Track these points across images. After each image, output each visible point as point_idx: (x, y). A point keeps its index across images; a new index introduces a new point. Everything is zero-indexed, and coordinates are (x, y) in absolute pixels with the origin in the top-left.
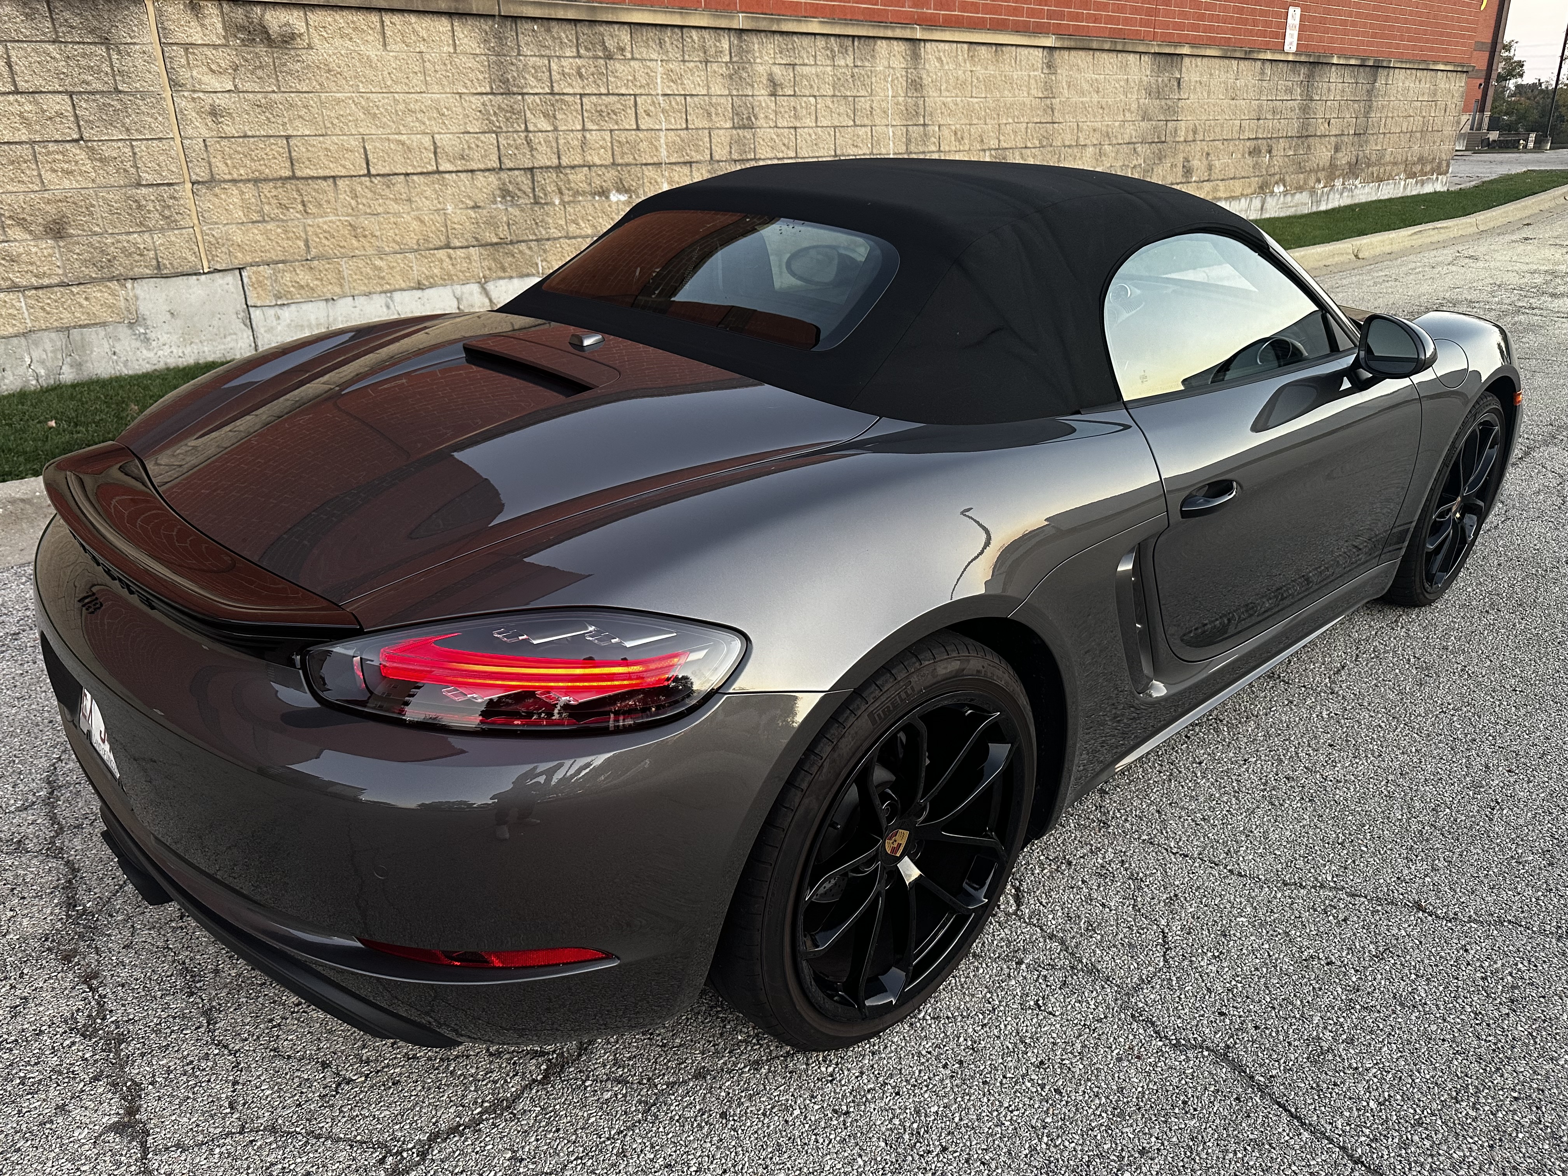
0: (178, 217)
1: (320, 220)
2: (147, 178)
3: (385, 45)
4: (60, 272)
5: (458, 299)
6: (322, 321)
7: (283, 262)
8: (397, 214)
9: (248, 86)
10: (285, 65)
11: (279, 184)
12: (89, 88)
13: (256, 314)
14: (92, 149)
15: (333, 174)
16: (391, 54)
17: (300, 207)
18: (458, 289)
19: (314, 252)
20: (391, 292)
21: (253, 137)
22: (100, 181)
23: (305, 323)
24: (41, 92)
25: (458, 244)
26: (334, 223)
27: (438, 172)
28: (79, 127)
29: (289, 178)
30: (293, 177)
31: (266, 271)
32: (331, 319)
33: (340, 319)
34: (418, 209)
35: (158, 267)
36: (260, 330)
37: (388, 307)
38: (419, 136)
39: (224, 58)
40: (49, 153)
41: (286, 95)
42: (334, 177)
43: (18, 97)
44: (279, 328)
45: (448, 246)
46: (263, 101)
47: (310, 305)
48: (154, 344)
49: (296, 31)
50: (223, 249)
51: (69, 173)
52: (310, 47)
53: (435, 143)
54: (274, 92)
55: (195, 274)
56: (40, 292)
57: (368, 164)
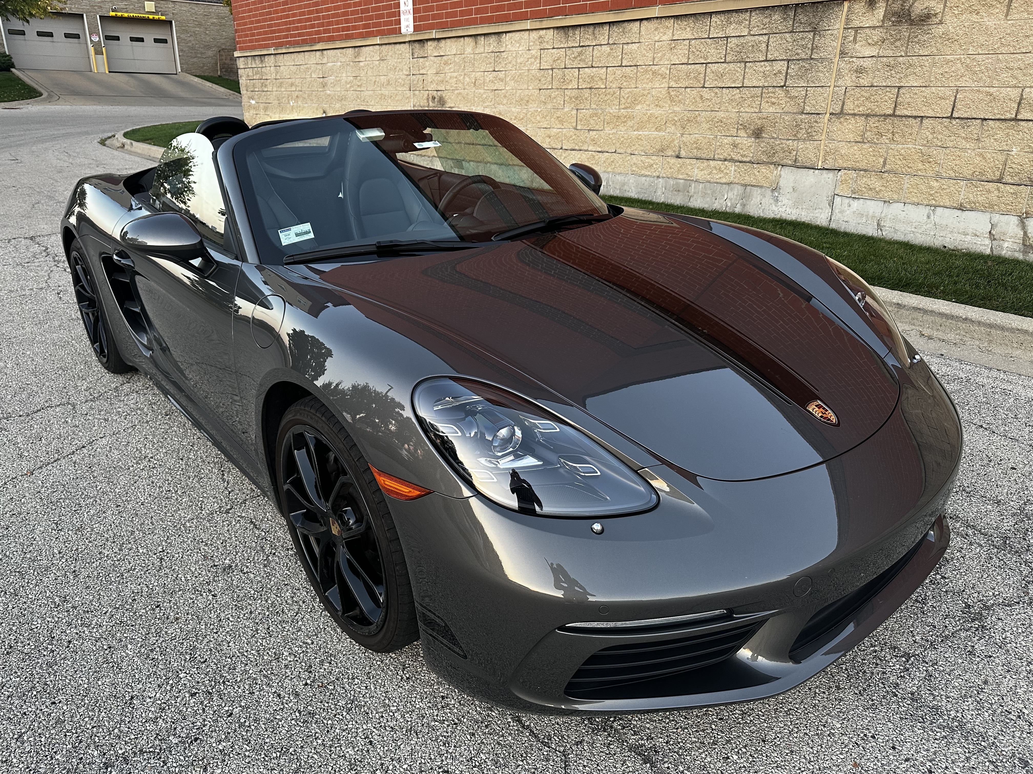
0: (814, 134)
1: (901, 146)
2: (808, 109)
3: (1007, 15)
4: (751, 155)
5: (992, 225)
6: (876, 215)
7: (865, 170)
8: (964, 150)
9: (886, 53)
10: (917, 37)
11: (882, 119)
12: (798, 57)
13: (838, 200)
14: (788, 91)
15: (923, 115)
16: (1009, 22)
17: (890, 136)
18: (996, 218)
19: (888, 167)
20: (935, 207)
21: (877, 86)
22: (786, 109)
23: (865, 214)
24: (776, 60)
25: (1011, 181)
26: (910, 150)
27: (1016, 120)
28: (786, 79)
29: (890, 115)
30: (894, 115)
31: (853, 174)
32: (883, 215)
33: (889, 216)
34: (984, 148)
35: (795, 161)
36: (836, 211)
37: (928, 217)
38: (1009, 89)
39: (876, 35)
40: (768, 93)
41: (908, 58)
42: (922, 117)
43: (766, 63)
44: (848, 212)
45: (999, 181)
46: (892, 63)
47: (873, 202)
48: (779, 203)
49: (932, 12)
50: (832, 156)
51: (774, 104)
52: (941, 22)
53: (1022, 95)
54: (901, 56)
55: (813, 168)
56: (741, 164)
57: (953, 110)
